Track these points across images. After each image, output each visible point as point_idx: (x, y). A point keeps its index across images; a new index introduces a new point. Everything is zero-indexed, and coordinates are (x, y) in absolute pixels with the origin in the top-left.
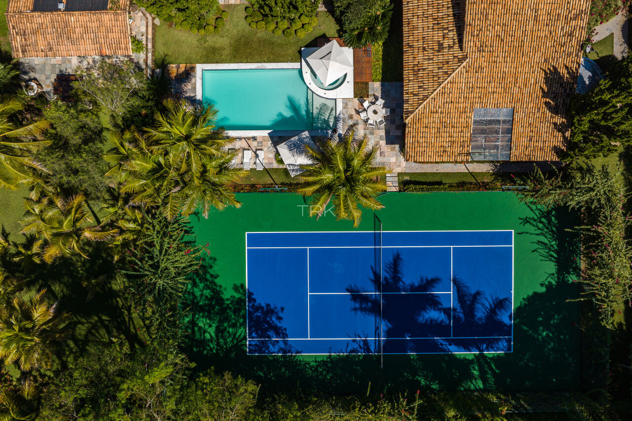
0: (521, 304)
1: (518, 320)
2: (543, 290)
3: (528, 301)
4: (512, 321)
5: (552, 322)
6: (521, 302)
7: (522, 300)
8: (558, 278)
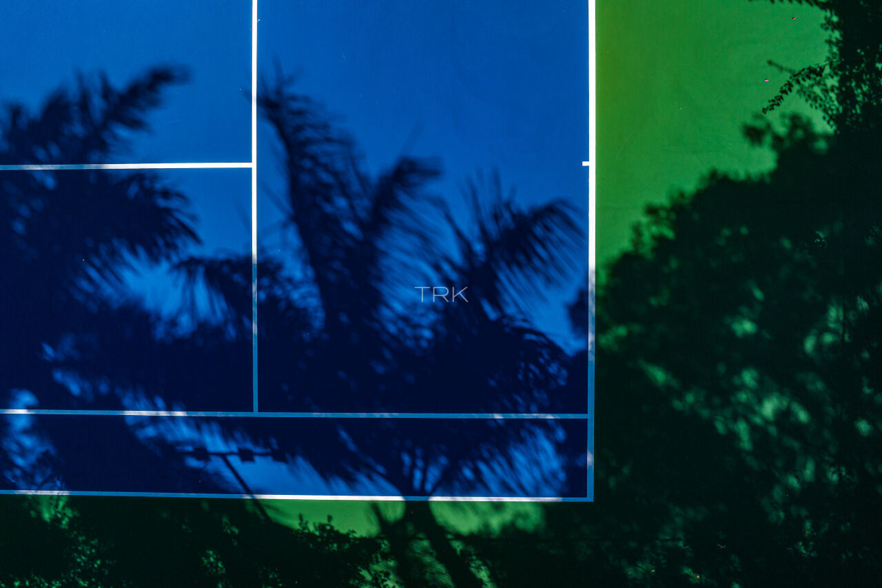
0: (637, 241)
1: (622, 331)
2: (763, 161)
3: (675, 226)
4: (591, 337)
5: (809, 344)
6: (637, 230)
7: (644, 220)
8: (846, 96)
